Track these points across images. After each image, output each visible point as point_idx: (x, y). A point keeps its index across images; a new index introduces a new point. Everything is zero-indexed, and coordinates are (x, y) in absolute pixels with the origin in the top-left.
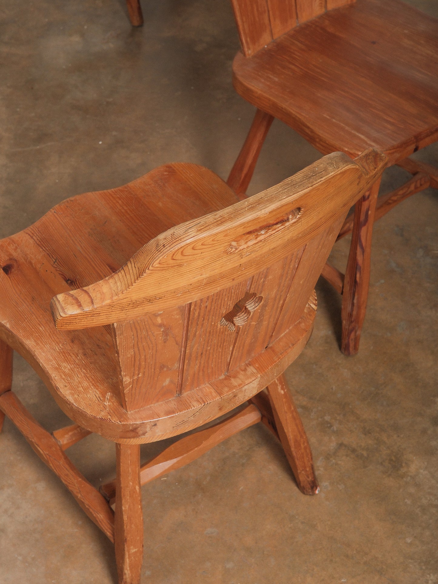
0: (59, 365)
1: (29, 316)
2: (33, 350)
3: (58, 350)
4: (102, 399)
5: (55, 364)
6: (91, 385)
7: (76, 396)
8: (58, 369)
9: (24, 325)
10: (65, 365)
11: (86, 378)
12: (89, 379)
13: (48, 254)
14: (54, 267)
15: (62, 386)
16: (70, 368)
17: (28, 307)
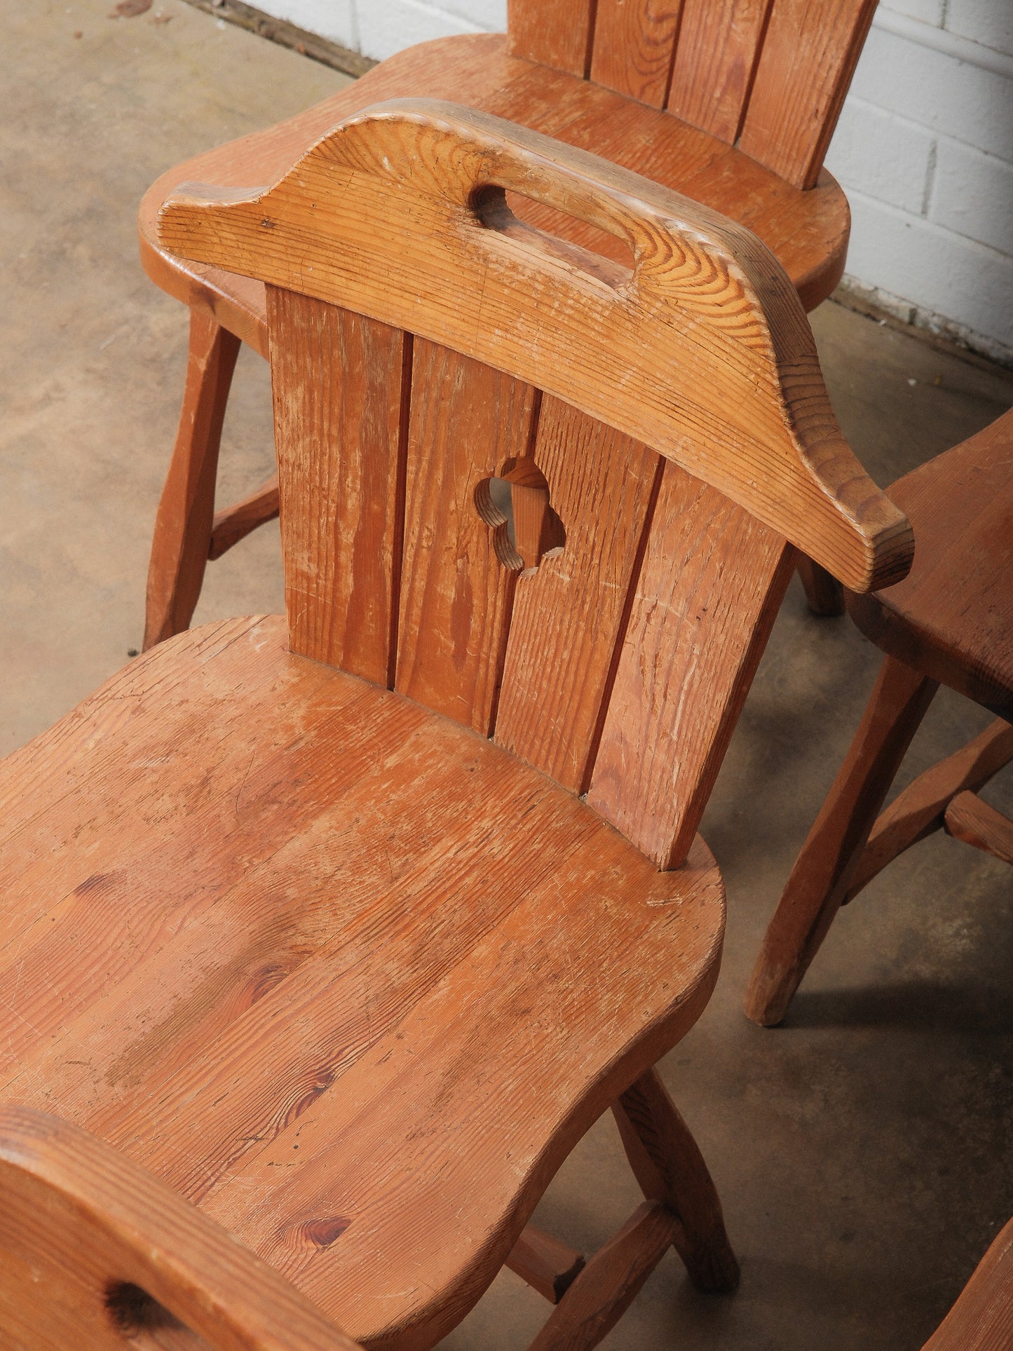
0: (610, 1016)
1: (479, 1124)
2: (586, 1081)
3: (565, 1032)
4: (670, 912)
5: (611, 1025)
6: (639, 941)
7: (684, 959)
8: (622, 1016)
9: (514, 1126)
10: (603, 1005)
11: (625, 954)
12: (626, 950)
13: (230, 1165)
14: (276, 1134)
15: (669, 992)
16: (610, 994)
17: (449, 1136)
